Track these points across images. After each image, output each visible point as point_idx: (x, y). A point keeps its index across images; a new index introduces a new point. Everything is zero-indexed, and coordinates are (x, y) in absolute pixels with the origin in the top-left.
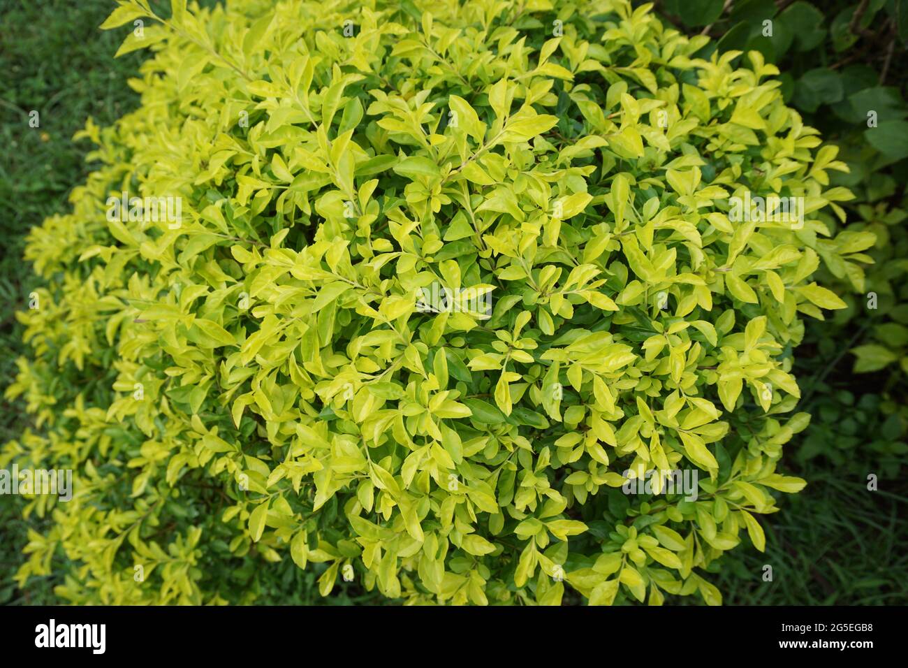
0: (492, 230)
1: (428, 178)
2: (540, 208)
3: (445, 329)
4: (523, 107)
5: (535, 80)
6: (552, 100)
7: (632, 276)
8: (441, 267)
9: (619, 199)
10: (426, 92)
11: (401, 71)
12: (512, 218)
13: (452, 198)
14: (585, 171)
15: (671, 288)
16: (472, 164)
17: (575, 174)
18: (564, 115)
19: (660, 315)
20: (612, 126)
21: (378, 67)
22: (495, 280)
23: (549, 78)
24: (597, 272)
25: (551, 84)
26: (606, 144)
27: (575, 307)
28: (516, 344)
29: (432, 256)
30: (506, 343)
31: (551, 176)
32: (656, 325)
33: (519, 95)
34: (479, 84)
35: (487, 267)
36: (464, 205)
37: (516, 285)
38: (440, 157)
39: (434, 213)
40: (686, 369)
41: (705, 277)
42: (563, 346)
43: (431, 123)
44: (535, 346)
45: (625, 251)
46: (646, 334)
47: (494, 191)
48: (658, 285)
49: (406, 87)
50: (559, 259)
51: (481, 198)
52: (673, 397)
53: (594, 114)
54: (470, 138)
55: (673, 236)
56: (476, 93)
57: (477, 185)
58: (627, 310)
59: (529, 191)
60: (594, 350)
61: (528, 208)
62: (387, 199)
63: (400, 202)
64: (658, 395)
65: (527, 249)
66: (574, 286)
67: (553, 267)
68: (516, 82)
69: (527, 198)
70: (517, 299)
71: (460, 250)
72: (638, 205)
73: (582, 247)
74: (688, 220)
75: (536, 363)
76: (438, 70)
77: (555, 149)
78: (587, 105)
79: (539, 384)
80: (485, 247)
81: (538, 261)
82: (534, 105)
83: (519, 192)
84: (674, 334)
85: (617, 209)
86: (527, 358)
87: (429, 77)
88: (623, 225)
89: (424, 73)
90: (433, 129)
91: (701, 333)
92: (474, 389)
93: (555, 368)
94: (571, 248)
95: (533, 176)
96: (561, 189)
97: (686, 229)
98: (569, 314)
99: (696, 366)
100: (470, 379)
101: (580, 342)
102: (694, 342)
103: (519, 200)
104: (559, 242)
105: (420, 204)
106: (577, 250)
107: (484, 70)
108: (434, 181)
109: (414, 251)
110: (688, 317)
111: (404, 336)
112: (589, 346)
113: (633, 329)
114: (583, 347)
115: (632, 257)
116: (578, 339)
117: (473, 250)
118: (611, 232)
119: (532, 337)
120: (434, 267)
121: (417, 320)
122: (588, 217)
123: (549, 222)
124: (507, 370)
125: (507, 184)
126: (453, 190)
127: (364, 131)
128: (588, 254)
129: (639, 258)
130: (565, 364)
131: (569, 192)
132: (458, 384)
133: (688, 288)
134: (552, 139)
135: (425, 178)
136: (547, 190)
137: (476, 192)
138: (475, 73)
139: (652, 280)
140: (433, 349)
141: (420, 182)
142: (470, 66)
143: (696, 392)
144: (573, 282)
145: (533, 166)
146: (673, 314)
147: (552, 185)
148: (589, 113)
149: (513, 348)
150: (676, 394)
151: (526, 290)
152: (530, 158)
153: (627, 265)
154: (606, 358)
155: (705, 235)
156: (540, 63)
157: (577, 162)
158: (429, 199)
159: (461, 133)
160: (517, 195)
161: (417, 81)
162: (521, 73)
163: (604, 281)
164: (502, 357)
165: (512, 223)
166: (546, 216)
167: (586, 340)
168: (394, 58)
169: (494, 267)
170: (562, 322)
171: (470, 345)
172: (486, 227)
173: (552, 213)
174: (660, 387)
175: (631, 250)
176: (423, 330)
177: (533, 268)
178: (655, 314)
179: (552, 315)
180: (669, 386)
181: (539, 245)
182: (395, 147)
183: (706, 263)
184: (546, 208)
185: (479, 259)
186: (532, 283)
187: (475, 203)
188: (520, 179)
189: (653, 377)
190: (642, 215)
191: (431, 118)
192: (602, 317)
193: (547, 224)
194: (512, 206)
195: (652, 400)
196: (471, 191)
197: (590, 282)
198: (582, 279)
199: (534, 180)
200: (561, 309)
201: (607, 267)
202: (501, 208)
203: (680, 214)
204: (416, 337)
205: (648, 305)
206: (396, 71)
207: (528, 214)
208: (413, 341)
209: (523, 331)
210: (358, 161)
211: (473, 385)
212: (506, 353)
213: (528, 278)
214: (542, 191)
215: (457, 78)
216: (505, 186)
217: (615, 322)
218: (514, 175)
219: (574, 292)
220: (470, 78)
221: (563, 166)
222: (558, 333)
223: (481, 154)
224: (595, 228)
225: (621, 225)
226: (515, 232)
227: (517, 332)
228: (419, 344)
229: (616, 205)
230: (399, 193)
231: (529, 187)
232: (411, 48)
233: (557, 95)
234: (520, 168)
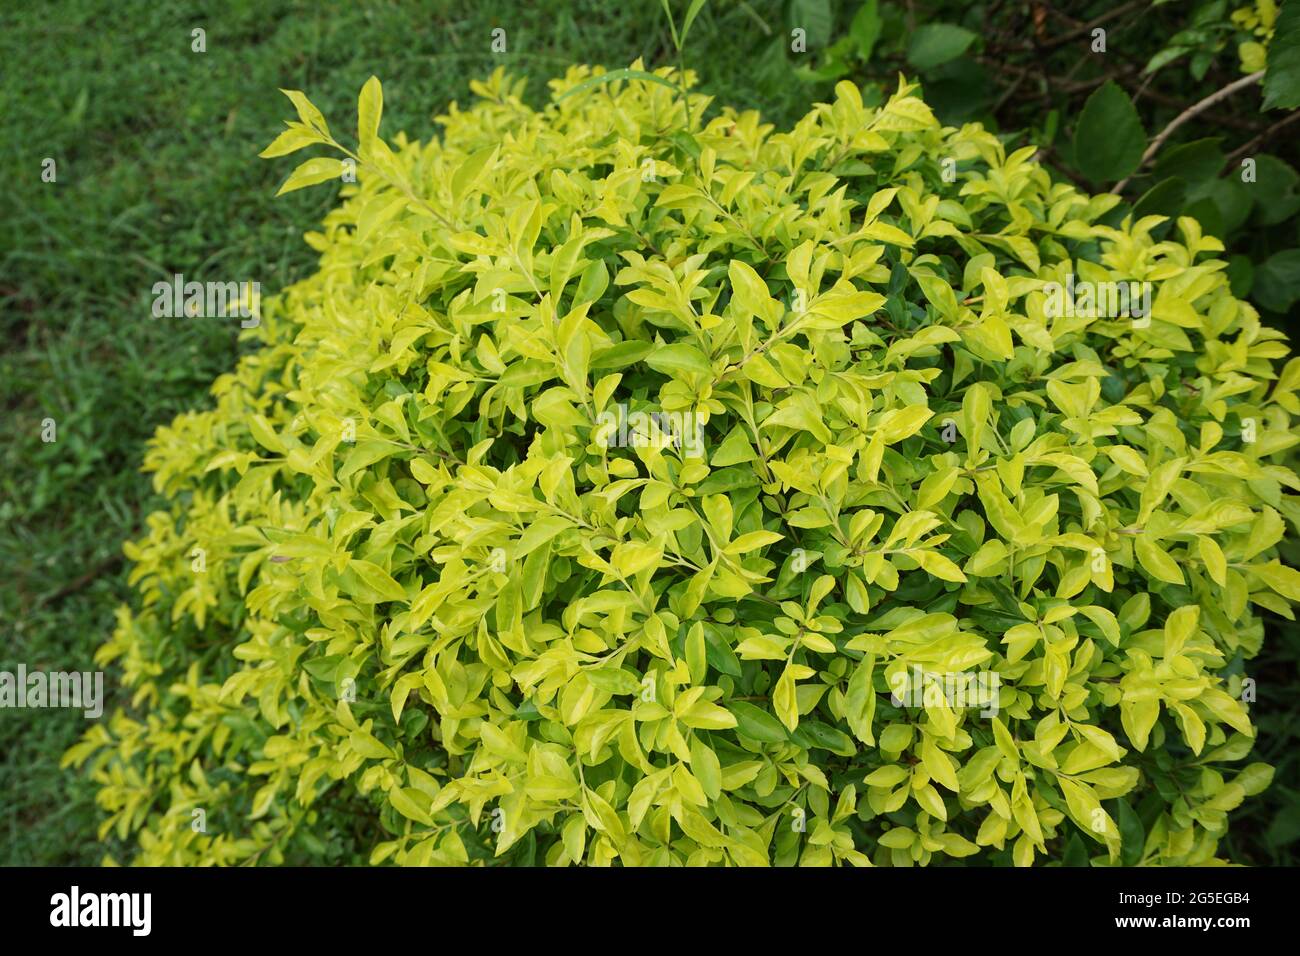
0: (783, 454)
1: (695, 374)
2: (855, 425)
3: (706, 596)
4: (838, 282)
5: (859, 246)
6: (883, 275)
7: (991, 533)
8: (705, 504)
9: (974, 418)
10: (702, 257)
11: (669, 228)
12: (813, 439)
13: (727, 406)
14: (924, 375)
15: (1049, 554)
16: (758, 358)
17: (910, 380)
18: (898, 296)
19: (1032, 594)
20: (968, 314)
21: (636, 220)
22: (785, 527)
23: (878, 243)
24: (935, 523)
25: (880, 251)
26: (958, 338)
27: (903, 575)
28: (810, 624)
29: (693, 486)
30: (797, 622)
31: (873, 380)
32: (1025, 609)
33: (833, 266)
34: (777, 249)
35: (774, 506)
36: (744, 417)
37: (814, 537)
38: (715, 347)
40: (1070, 679)
41: (1102, 541)
42: (883, 632)
43: (706, 299)
44: (839, 629)
45: (981, 495)
46: (1010, 621)
47: (789, 398)
48: (1030, 549)
49: (673, 249)
50: (882, 502)
51: (769, 408)
52: (1050, 721)
53: (943, 298)
54: (757, 321)
55: (1055, 478)
56: (772, 261)
57: (766, 388)
58: (983, 584)
59: (841, 401)
60: (929, 640)
61: (836, 425)
62: (634, 401)
63: (652, 407)
64: (1026, 717)
65: (833, 484)
66: (901, 542)
67: (871, 513)
68: (831, 247)
69: (837, 410)
70: (816, 556)
71: (735, 480)
72: (1004, 430)
73: (916, 486)
74: (1079, 454)
75: (838, 654)
76: (720, 228)
77: (883, 344)
78: (931, 282)
79: (844, 686)
80: (772, 478)
81: (848, 504)
82: (854, 280)
83: (824, 400)
84: (1054, 624)
85: (971, 435)
86: (825, 647)
87: (707, 238)
88: (980, 458)
89: (699, 231)
90: (707, 308)
91: (1095, 626)
92: (745, 686)
93: (868, 664)
94: (900, 487)
95: (848, 380)
96: (888, 398)
97: (1074, 467)
98: (892, 584)
99: (1087, 676)
100: (738, 672)
101: (907, 628)
102: (1082, 639)
103: (825, 412)
104: (882, 477)
106: (910, 490)
107: (785, 229)
108: (704, 380)
109: (669, 479)
110: (1075, 600)
111: (646, 602)
112: (922, 635)
113: (990, 613)
114: (910, 635)
115: (991, 502)
116: (905, 623)
117: (752, 483)
118: (962, 466)
119: (834, 614)
120: (695, 503)
121: (667, 580)
122: (928, 442)
123: (867, 446)
124: (795, 661)
125: (808, 389)
126: (730, 395)
127: (611, 307)
128: (924, 497)
129: (1002, 506)
130: (883, 659)
131: (899, 404)
132: (720, 679)
133: (1077, 557)
134: (879, 329)
135: (689, 374)
136: (867, 400)
137: (763, 399)
138: (773, 234)
139: (1021, 538)
140: (687, 623)
141: (683, 380)
142: (766, 224)
143: (1086, 716)
144: (900, 536)
145: (849, 365)
146: (1053, 593)
147: (876, 393)
148: (933, 293)
149: (806, 629)
150: (1055, 716)
151: (829, 544)
152: (844, 354)
153: (984, 517)
154: (945, 654)
155: (1104, 478)
156: (867, 222)
157: (913, 363)
158: (694, 405)
159: (746, 314)
160: (822, 405)
161: (689, 242)
162: (838, 235)
163: (946, 537)
164: (789, 642)
165: (813, 446)
166: (863, 437)
167: (917, 625)
168: (660, 208)
169: (785, 509)
170: (883, 596)
171: (742, 622)
172: (775, 449)
173: (871, 433)
174: (1029, 704)
175: (991, 495)
176: (673, 595)
177: (841, 512)
178: (1025, 591)
179: (865, 582)
180: (1043, 704)
181: (851, 479)
182: (650, 330)
183: (1104, 519)
184: (864, 426)
185: (762, 495)
186: (839, 535)
187: (761, 415)
188: (827, 382)
189: (1020, 689)
190: (1009, 444)
191: (705, 292)
192: (943, 591)
193: (864, 450)
194: (813, 421)
195: (1017, 725)
196: (756, 397)
197: (924, 538)
198: (912, 532)
199: (849, 384)
200: (879, 575)
201: (954, 518)
202: (797, 422)
203: (1066, 445)
204: (663, 604)
205: (1015, 578)
206: (660, 229)
207: (837, 434)
208: (658, 609)
209: (822, 605)
210: (597, 347)
211: (744, 681)
212: (795, 636)
213: (832, 527)
214: (859, 401)
215: (747, 239)
216: (804, 392)
217: (962, 601)
218: (818, 377)
219: (901, 551)
220: (765, 241)
221: (892, 368)
222: (876, 611)
223: (773, 344)
224: (936, 459)
225: (976, 458)
226: (815, 459)
227: (812, 607)
228: (666, 614)
229: (970, 427)
230: (653, 396)
231: (840, 394)
232: (684, 196)
233: (889, 267)
234: (827, 366)
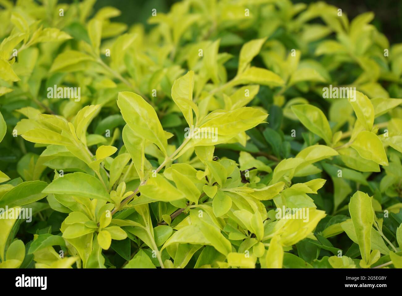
1: (94, 204)
2: (253, 236)
9: (361, 222)
13: (128, 233)
14: (311, 187)
17: (297, 193)
25: (255, 90)
26: (336, 154)
31: (264, 191)
36: (147, 243)
39: (104, 252)
47: (187, 219)
51: (170, 230)
53: (315, 122)
59: (236, 213)
63: (54, 239)
69: (233, 222)
77: (268, 168)
83: (221, 213)
85: (360, 236)
88: (372, 257)
95: (239, 193)
103: (222, 226)
105: (82, 241)
123: (266, 253)
125: (204, 206)
126: (131, 223)
135: (89, 205)
136: (261, 210)
137: (163, 223)
141: (84, 212)
156: (241, 70)
158: (96, 233)
160: (219, 220)
166: (262, 246)
173: (268, 241)
184: (261, 234)
187: (161, 237)
188: (222, 199)
193: (264, 257)
194: (212, 235)
196: (155, 222)
199: (242, 199)
202: (199, 239)
214: (253, 211)
216: (201, 209)
218: (212, 193)
225: (369, 258)
229: (359, 230)
231: (235, 207)
232: (76, 61)
233: (265, 108)
234: (219, 182)
